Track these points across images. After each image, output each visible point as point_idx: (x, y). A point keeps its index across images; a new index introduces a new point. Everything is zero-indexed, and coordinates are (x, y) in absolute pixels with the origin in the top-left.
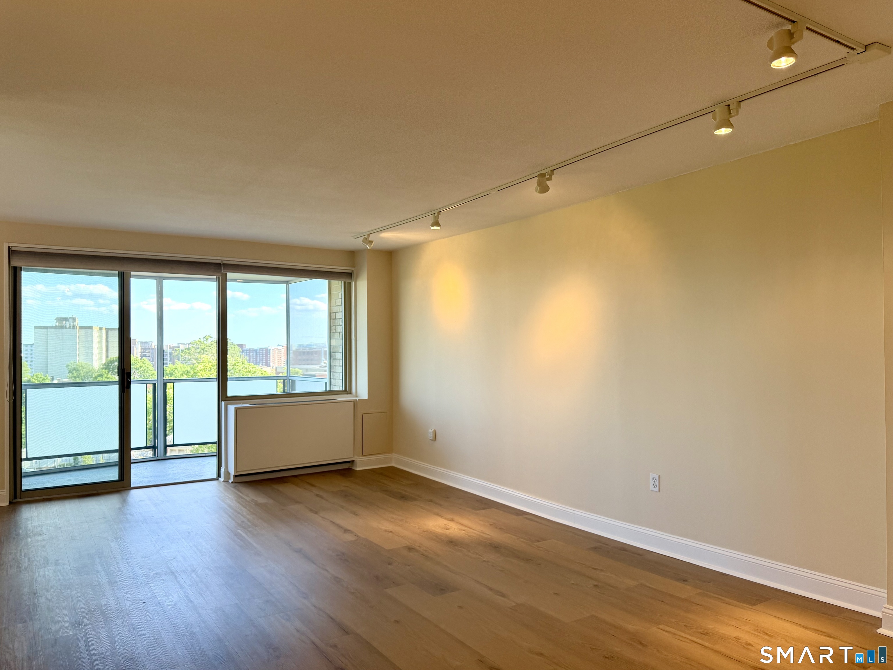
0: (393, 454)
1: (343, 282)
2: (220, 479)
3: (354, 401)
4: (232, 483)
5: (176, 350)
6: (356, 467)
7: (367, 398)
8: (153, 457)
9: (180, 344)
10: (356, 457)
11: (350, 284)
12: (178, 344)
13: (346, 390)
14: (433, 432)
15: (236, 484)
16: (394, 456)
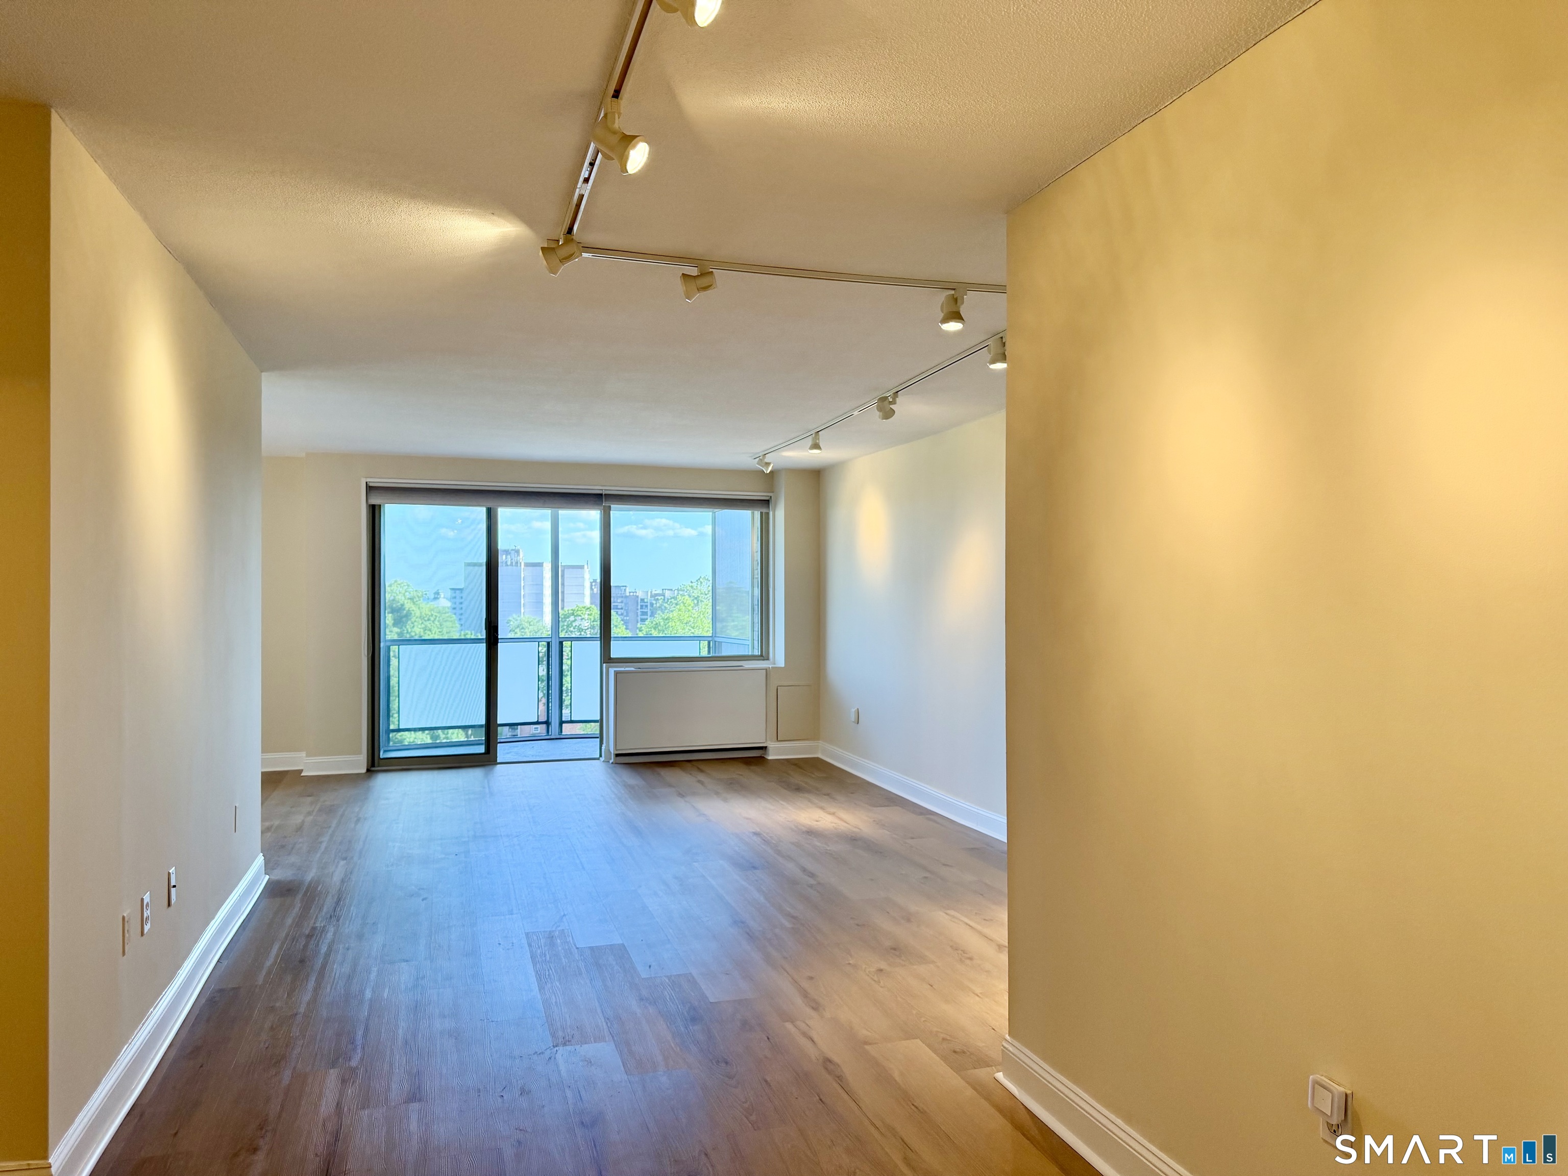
0: (820, 742)
1: (759, 512)
2: (601, 758)
3: (766, 669)
4: (612, 763)
5: (658, 599)
6: (769, 755)
7: (783, 666)
8: (545, 736)
9: (665, 589)
10: (769, 742)
11: (768, 514)
12: (663, 590)
13: (762, 655)
14: (855, 711)
15: (616, 765)
16: (821, 743)
